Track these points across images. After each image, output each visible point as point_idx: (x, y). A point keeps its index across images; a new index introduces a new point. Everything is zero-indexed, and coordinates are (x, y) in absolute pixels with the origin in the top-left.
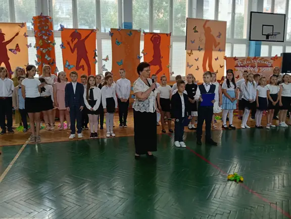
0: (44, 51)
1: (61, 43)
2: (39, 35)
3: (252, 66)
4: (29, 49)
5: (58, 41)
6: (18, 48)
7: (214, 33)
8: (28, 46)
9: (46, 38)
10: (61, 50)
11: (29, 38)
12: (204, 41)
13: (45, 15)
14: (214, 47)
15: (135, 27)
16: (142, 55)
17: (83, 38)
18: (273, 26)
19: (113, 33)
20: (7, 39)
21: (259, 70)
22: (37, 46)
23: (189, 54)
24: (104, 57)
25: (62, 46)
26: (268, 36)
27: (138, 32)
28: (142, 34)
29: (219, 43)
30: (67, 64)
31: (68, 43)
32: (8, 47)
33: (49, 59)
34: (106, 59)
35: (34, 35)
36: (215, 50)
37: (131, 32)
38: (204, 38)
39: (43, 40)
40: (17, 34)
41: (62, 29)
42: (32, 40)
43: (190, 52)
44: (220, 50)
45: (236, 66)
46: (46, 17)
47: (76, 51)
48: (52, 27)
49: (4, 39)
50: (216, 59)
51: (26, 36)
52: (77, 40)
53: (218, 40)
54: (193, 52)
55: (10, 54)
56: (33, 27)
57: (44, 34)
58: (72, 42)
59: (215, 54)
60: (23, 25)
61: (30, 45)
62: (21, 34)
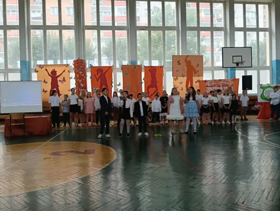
0: (80, 81)
1: (90, 76)
2: (77, 71)
3: (218, 86)
4: (71, 80)
5: (89, 74)
6: (64, 80)
7: (194, 64)
8: (70, 78)
9: (81, 73)
10: (90, 80)
11: (71, 73)
12: (186, 70)
13: (81, 59)
14: (194, 74)
15: (139, 63)
16: (143, 81)
17: (104, 72)
18: (241, 56)
19: (124, 68)
20: (58, 74)
21: (224, 88)
22: (76, 78)
23: (175, 79)
24: (118, 84)
25: (91, 77)
26: (237, 64)
27: (140, 67)
28: (143, 67)
29: (198, 71)
30: (94, 88)
31: (95, 76)
32: (59, 79)
33: (83, 86)
34: (119, 85)
35: (74, 71)
36: (195, 76)
37: (135, 67)
38: (185, 68)
39: (80, 74)
40: (64, 71)
41: (91, 67)
42: (73, 75)
43: (175, 78)
44: (199, 76)
45: (207, 87)
46: (81, 60)
47: (99, 80)
48: (85, 66)
49: (56, 75)
50: (196, 82)
51: (69, 72)
52: (100, 73)
53: (197, 69)
54: (178, 78)
55: (59, 83)
56: (73, 66)
57: (80, 71)
58: (98, 75)
59: (195, 79)
60: (67, 65)
61: (72, 78)
62: (67, 71)
